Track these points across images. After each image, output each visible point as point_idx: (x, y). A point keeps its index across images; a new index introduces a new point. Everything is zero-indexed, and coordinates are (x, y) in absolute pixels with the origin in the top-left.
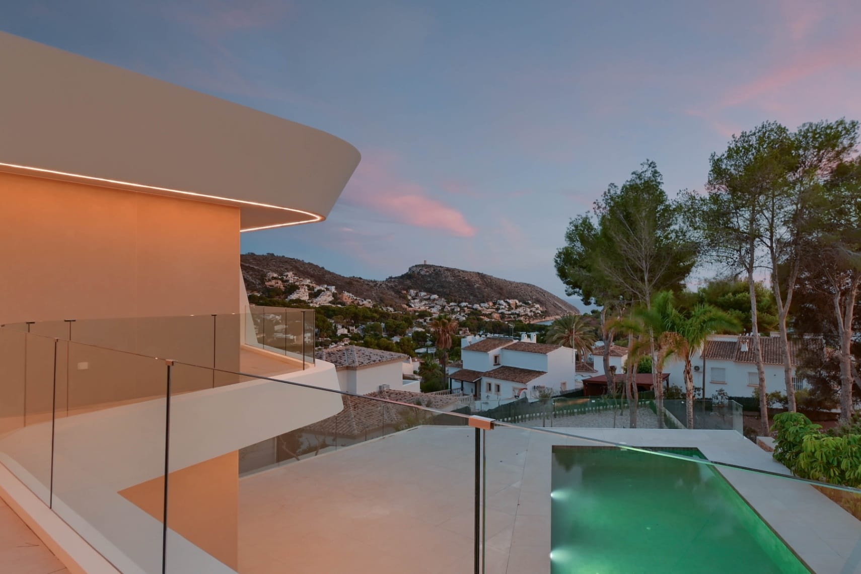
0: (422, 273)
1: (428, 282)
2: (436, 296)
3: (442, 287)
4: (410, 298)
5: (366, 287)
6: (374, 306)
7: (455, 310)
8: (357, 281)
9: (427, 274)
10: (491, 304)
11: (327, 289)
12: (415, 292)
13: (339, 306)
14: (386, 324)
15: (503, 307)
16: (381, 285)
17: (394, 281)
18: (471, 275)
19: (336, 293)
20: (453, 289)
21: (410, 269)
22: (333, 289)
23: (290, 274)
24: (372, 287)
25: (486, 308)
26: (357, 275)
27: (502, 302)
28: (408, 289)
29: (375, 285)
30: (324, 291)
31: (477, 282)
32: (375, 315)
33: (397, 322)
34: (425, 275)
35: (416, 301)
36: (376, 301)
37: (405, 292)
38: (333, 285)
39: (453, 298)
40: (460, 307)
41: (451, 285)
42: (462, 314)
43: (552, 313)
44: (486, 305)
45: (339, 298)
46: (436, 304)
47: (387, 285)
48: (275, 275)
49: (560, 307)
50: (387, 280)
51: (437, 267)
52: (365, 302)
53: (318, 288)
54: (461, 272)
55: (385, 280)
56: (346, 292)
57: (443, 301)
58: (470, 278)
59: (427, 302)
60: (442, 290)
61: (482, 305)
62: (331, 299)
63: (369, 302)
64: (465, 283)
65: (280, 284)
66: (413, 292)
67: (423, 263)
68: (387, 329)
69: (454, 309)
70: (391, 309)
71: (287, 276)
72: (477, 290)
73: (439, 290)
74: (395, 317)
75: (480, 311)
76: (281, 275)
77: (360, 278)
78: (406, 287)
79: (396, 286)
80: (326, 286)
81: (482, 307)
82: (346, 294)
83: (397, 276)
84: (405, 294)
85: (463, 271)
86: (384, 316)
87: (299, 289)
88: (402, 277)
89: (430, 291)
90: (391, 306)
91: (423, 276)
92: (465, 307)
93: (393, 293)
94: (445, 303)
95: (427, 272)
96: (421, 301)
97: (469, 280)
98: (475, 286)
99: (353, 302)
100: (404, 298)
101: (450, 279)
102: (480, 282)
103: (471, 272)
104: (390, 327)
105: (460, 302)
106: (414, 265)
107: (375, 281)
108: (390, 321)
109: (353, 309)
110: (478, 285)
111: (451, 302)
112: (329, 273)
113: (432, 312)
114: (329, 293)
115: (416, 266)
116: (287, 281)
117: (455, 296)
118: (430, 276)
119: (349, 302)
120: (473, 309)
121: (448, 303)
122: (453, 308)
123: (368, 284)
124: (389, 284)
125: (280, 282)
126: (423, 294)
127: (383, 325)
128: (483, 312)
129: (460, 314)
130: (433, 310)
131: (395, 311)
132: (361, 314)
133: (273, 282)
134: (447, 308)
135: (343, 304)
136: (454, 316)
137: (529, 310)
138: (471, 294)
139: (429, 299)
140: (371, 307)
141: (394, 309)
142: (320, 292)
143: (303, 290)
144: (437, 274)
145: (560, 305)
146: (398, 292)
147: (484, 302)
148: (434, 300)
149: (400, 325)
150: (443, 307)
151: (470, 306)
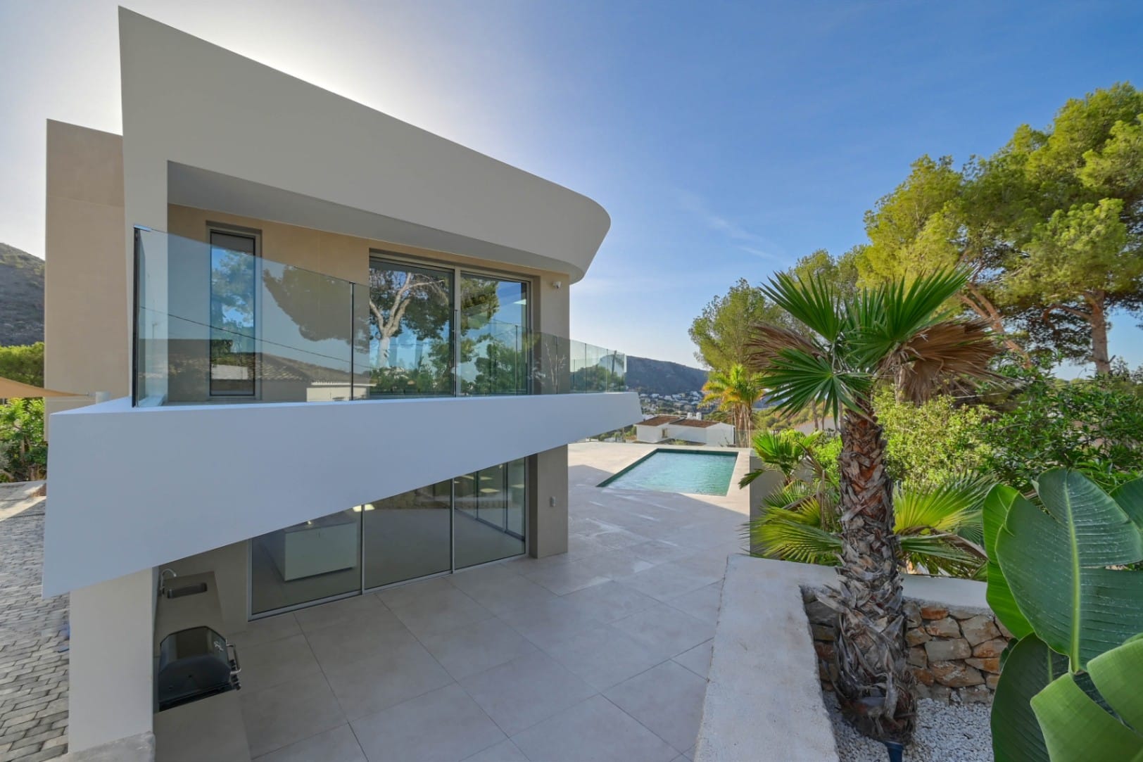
10: (683, 395)
15: (697, 398)
27: (695, 393)
40: (651, 398)
44: (678, 396)
58: (661, 368)
61: (674, 396)
64: (656, 374)
67: (612, 353)
72: (668, 380)
81: (673, 398)
85: (654, 361)
92: (656, 398)
98: (667, 377)
102: (672, 372)
103: (663, 362)
105: (651, 393)
110: (669, 376)
120: (665, 400)
122: (643, 399)
129: (651, 406)
147: (676, 394)
151: (661, 397)
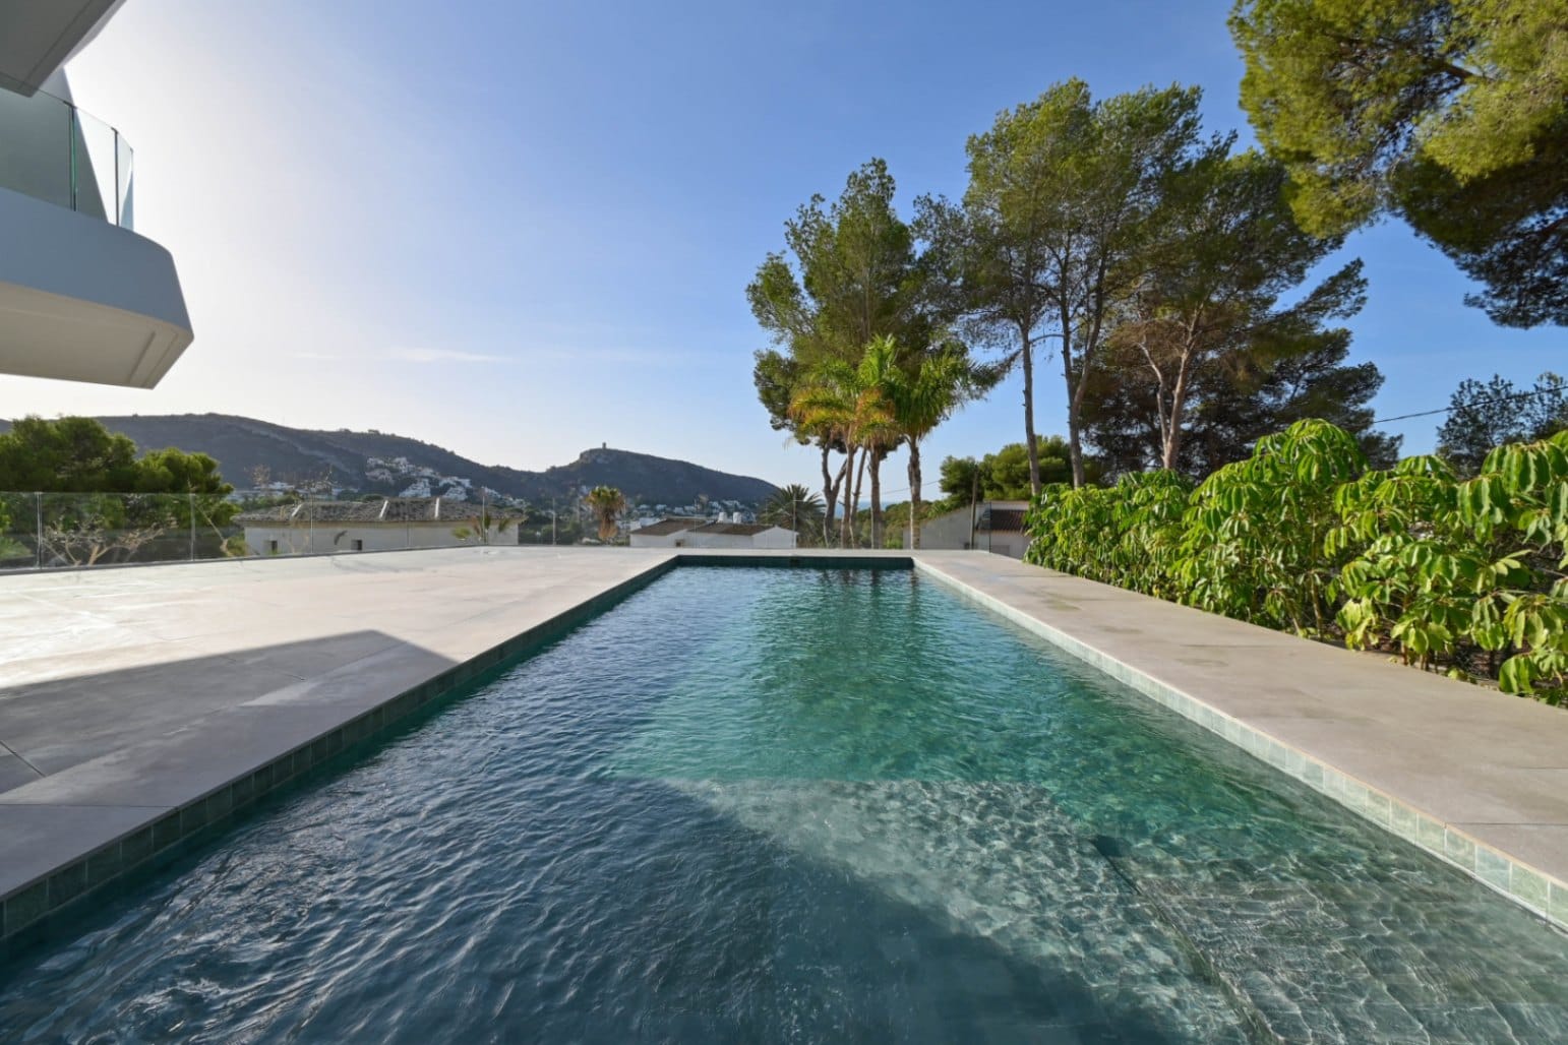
0: (601, 461)
1: (609, 475)
4: (580, 497)
5: (517, 481)
6: (527, 507)
8: (502, 473)
9: (608, 462)
11: (459, 484)
12: (588, 488)
16: (539, 478)
17: (559, 474)
18: (670, 464)
19: (472, 489)
21: (582, 455)
22: (466, 482)
23: (403, 460)
24: (524, 481)
26: (503, 464)
29: (530, 479)
30: (452, 485)
31: (678, 474)
34: (604, 464)
36: (532, 502)
37: (574, 490)
38: (466, 478)
41: (641, 477)
45: (476, 497)
47: (548, 479)
48: (380, 462)
50: (548, 471)
51: (621, 452)
52: (514, 503)
53: (444, 481)
54: (656, 460)
55: (545, 471)
56: (486, 488)
58: (668, 469)
62: (463, 497)
63: (520, 503)
64: (662, 477)
65: (387, 476)
66: (584, 489)
67: (601, 446)
71: (397, 463)
72: (679, 486)
76: (389, 461)
77: (507, 469)
78: (577, 482)
79: (561, 480)
80: (456, 478)
82: (486, 490)
83: (562, 465)
84: (574, 492)
85: (659, 459)
87: (415, 482)
88: (570, 467)
91: (601, 466)
93: (556, 491)
95: (607, 459)
100: (572, 497)
101: (642, 470)
102: (683, 475)
103: (669, 460)
106: (588, 450)
107: (529, 473)
110: (680, 479)
111: (642, 504)
112: (460, 459)
114: (460, 489)
115: (591, 451)
116: (398, 471)
117: (647, 495)
118: (611, 465)
119: (490, 502)
121: (637, 505)
124: (552, 478)
125: (387, 472)
133: (377, 473)
137: (754, 516)
140: (523, 509)
142: (447, 487)
143: (422, 485)
144: (621, 462)
146: (563, 489)
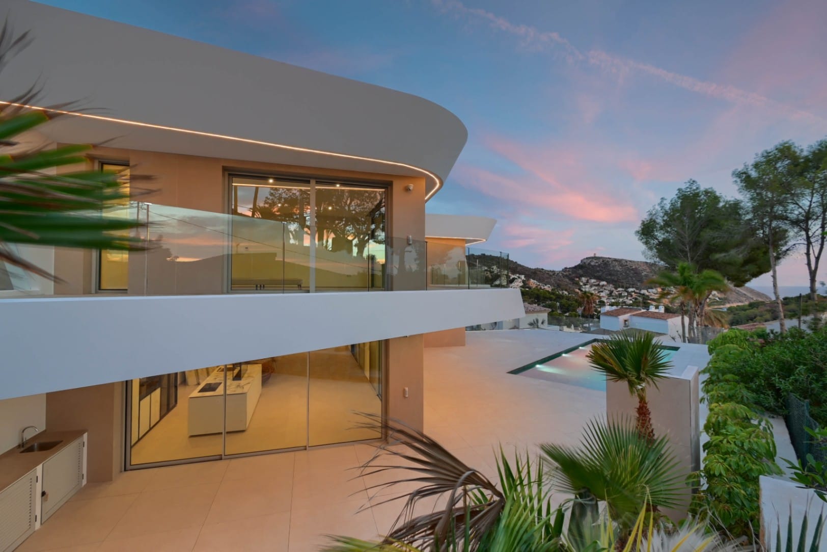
0: (593, 264)
1: (598, 272)
2: (604, 283)
3: (610, 275)
4: (581, 284)
5: (547, 276)
6: (552, 290)
7: (623, 295)
8: (540, 271)
9: (597, 264)
10: (659, 290)
11: (519, 277)
12: (586, 279)
13: (527, 289)
14: (560, 303)
15: (673, 293)
16: (558, 274)
17: (569, 271)
18: (638, 264)
19: (525, 281)
20: (620, 276)
21: (582, 261)
22: (523, 277)
23: (495, 267)
24: (551, 276)
25: (654, 293)
26: (540, 267)
28: (580, 277)
29: (554, 274)
30: (516, 279)
31: (645, 270)
32: (552, 296)
33: (570, 302)
34: (595, 265)
35: (587, 286)
36: (555, 286)
37: (578, 279)
38: (523, 274)
39: (620, 284)
40: (628, 292)
41: (619, 273)
42: (629, 298)
43: (733, 300)
44: (654, 290)
45: (527, 284)
46: (605, 289)
47: (563, 274)
48: (486, 268)
49: (745, 294)
50: (563, 270)
51: (607, 258)
52: (546, 287)
53: (512, 277)
54: (628, 262)
55: (561, 270)
56: (532, 280)
57: (611, 287)
58: (637, 267)
59: (596, 288)
60: (610, 277)
61: (650, 290)
62: (521, 284)
63: (549, 287)
64: (632, 272)
65: (489, 274)
66: (584, 279)
67: (593, 256)
68: (561, 307)
69: (621, 294)
70: (566, 293)
71: (493, 268)
72: (644, 278)
73: (607, 277)
74: (568, 299)
75: (648, 296)
76: (490, 268)
77: (542, 269)
78: (579, 275)
79: (570, 274)
80: (518, 275)
81: (649, 292)
82: (532, 281)
83: (571, 267)
84: (577, 281)
85: (630, 261)
86: (560, 297)
87: (500, 277)
88: (575, 267)
89: (600, 279)
90: (566, 290)
91: (593, 266)
92: (632, 292)
93: (567, 280)
94: (613, 289)
95: (597, 263)
96: (591, 286)
97: (636, 268)
98: (643, 274)
99: (537, 287)
100: (577, 284)
101: (618, 268)
102: (648, 270)
103: (638, 262)
104: (564, 305)
105: (627, 288)
106: (585, 257)
107: (553, 271)
108: (564, 301)
109: (536, 292)
110: (646, 273)
111: (619, 287)
112: (520, 265)
113: (601, 295)
114: (520, 280)
115: (587, 258)
116: (493, 272)
117: (622, 283)
118: (599, 266)
119: (534, 286)
120: (640, 293)
121: (616, 288)
122: (621, 292)
123: (548, 274)
124: (565, 273)
125: (489, 273)
126: (593, 281)
127: (558, 304)
128: (651, 297)
129: (627, 298)
130: (602, 294)
131: (569, 294)
132: (542, 295)
134: (615, 293)
135: (530, 288)
136: (621, 300)
138: (639, 281)
139: (598, 285)
140: (550, 291)
141: (568, 292)
142: (514, 279)
143: (503, 278)
144: (605, 264)
145: (744, 292)
146: (572, 279)
147: (652, 288)
148: (603, 286)
149: (572, 304)
150: (611, 292)
151: (638, 291)
